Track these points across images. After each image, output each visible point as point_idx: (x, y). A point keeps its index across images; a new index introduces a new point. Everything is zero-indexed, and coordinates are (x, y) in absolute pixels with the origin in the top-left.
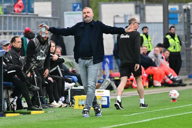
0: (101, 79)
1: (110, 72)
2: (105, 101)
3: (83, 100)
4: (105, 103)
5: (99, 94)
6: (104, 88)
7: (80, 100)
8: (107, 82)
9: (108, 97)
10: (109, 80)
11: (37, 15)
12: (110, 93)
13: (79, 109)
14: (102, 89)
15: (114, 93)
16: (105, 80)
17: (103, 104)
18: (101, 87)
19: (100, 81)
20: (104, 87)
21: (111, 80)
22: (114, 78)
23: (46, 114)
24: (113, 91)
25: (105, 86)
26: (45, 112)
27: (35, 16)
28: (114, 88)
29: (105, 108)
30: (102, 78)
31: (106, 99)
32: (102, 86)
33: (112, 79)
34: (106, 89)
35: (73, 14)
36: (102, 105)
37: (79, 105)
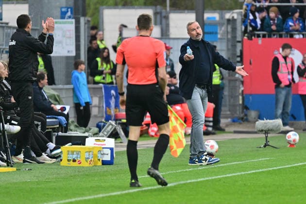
0: (102, 122)
1: (116, 112)
2: (108, 154)
3: (75, 153)
4: (108, 158)
5: (98, 145)
6: (106, 135)
7: (70, 153)
8: (110, 127)
9: (112, 149)
10: (113, 123)
11: (7, 24)
12: (115, 143)
13: (69, 165)
14: (103, 137)
15: (121, 142)
16: (108, 123)
17: (104, 159)
18: (101, 134)
19: (100, 124)
20: (106, 133)
21: (116, 124)
22: (120, 120)
23: (18, 172)
24: (118, 140)
25: (108, 132)
26: (17, 170)
27: (4, 25)
28: (120, 136)
29: (107, 164)
30: (103, 120)
31: (109, 151)
32: (103, 133)
33: (118, 122)
34: (109, 137)
35: (60, 23)
36: (102, 161)
37: (69, 160)
